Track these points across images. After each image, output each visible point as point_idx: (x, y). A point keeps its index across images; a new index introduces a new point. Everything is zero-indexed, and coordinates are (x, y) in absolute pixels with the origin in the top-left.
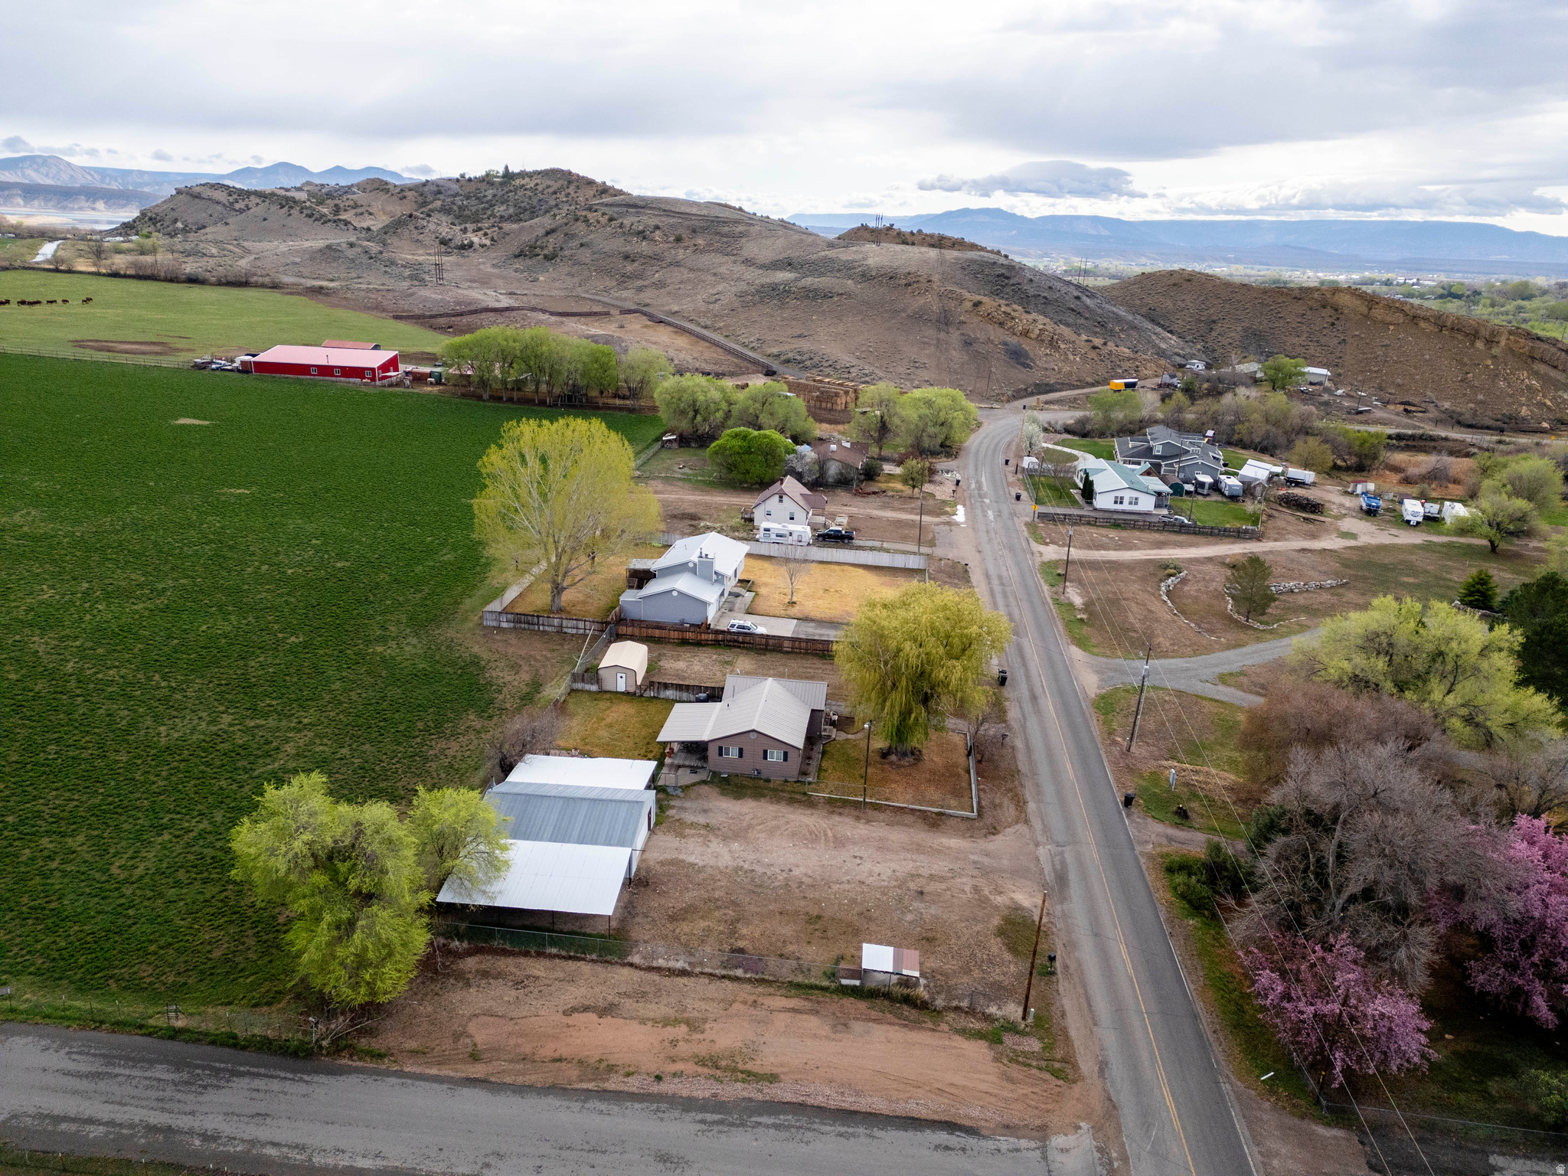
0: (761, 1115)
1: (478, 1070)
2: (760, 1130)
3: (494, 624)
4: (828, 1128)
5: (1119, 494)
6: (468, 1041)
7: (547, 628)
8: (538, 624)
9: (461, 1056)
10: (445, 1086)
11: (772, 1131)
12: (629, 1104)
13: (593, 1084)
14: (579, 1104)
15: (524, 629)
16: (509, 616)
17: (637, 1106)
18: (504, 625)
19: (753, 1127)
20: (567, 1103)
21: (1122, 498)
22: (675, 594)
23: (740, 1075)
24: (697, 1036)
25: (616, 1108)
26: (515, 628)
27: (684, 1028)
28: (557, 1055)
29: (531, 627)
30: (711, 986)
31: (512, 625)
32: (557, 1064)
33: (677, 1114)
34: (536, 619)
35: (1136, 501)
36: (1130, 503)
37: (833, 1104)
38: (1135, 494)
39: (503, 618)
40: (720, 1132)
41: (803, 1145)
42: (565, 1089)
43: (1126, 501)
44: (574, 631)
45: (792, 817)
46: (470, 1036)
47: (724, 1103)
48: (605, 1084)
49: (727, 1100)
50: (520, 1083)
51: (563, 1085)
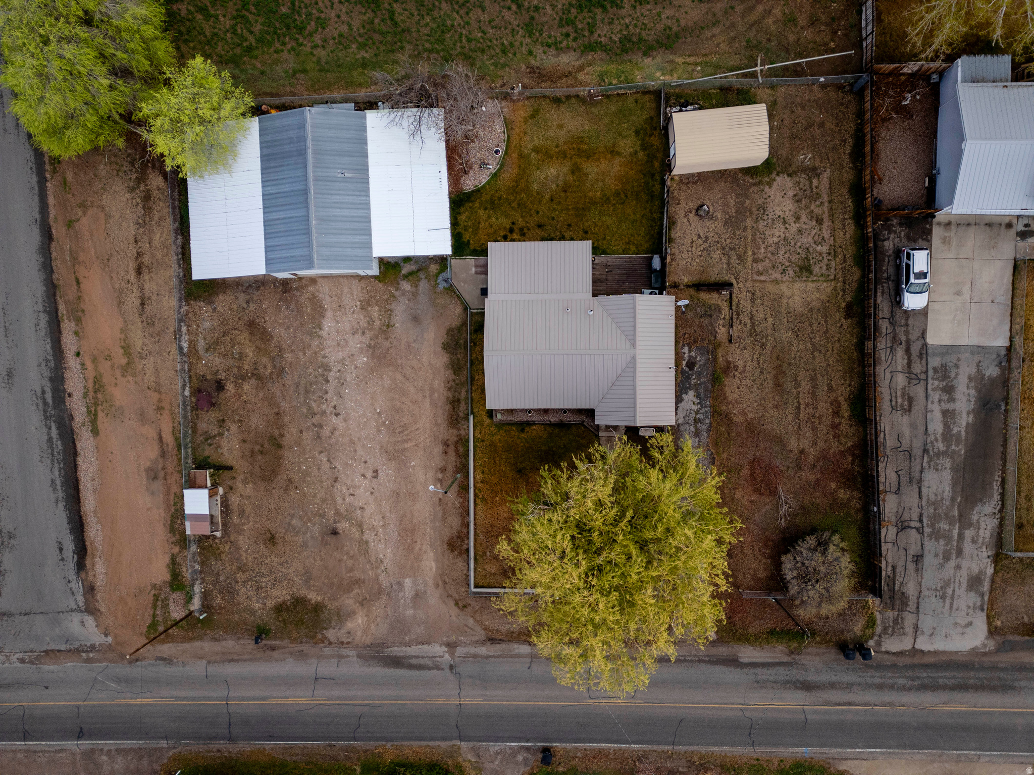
0: (58, 429)
1: (58, 230)
2: (45, 430)
4: (57, 473)
9: (68, 214)
10: (37, 216)
11: (46, 438)
12: (49, 341)
13: (65, 312)
17: (48, 347)
19: (46, 425)
20: (40, 300)
23: (93, 409)
25: (43, 334)
28: (81, 280)
30: (174, 373)
32: (75, 283)
33: (47, 373)
41: (39, 458)
42: (54, 295)
45: (428, 406)
47: (64, 402)
48: (66, 321)
49: (67, 404)
50: (54, 264)
51: (58, 293)
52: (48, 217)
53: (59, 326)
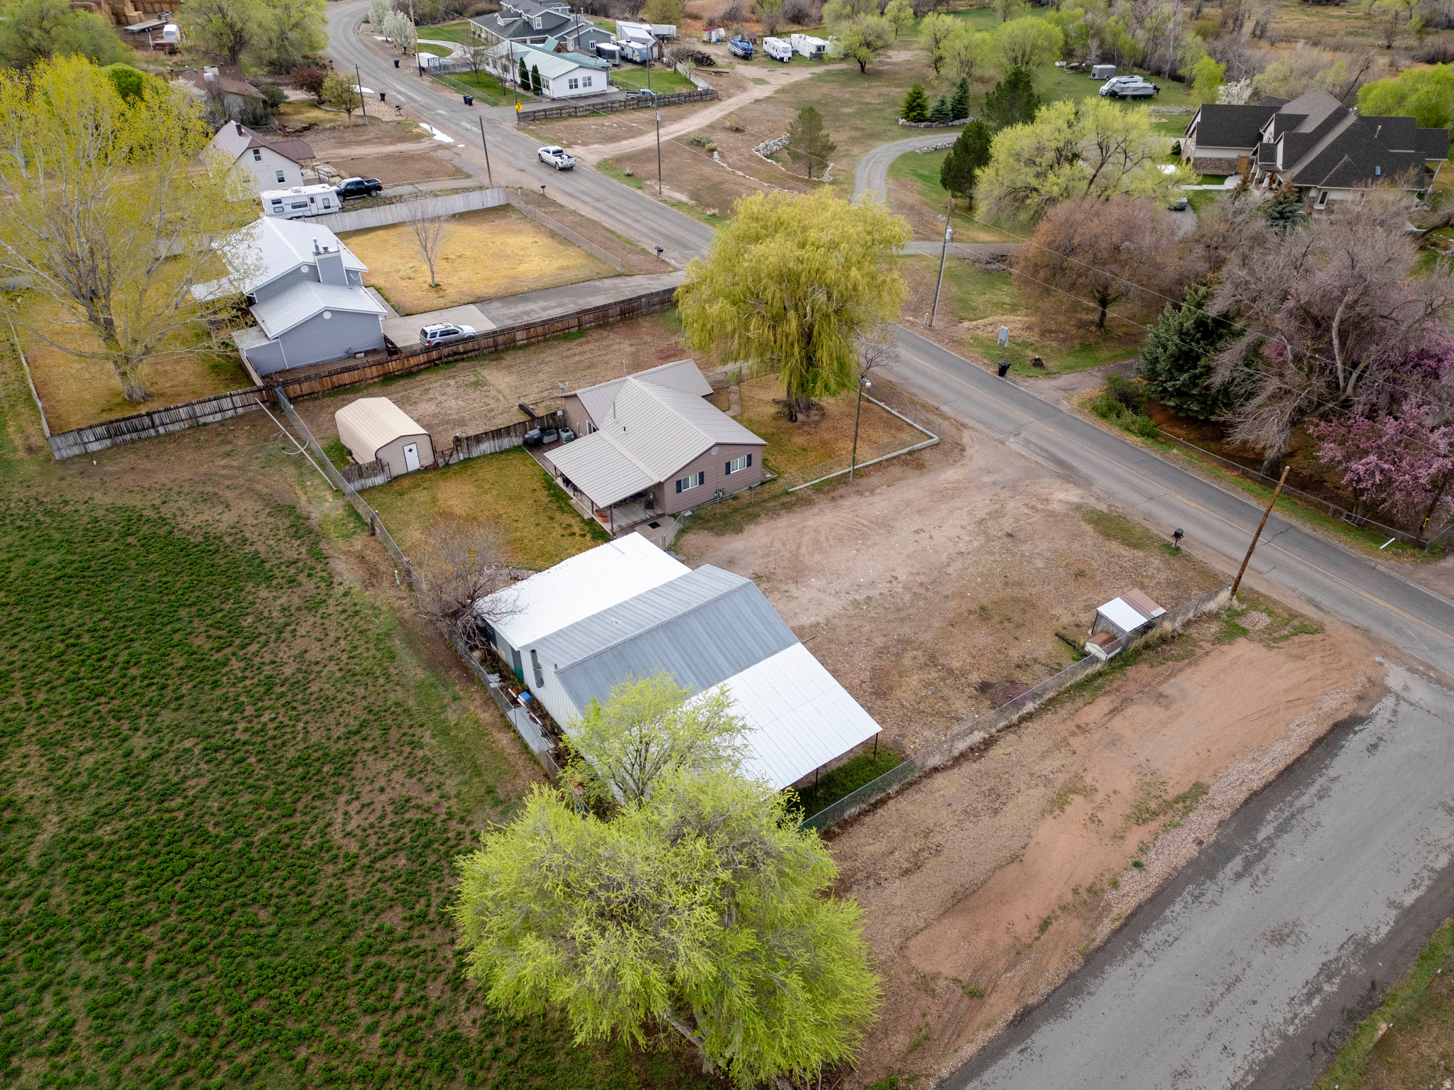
0: (1256, 830)
1: (1001, 1008)
2: (1279, 843)
3: (76, 451)
4: (1305, 800)
5: (572, 76)
6: (942, 983)
7: (171, 428)
8: (154, 426)
9: (963, 1006)
10: (1013, 1054)
11: (1286, 837)
12: (1168, 913)
13: (1106, 921)
14: (1138, 955)
15: (133, 441)
16: (99, 430)
17: (1177, 907)
18: (95, 447)
19: (1272, 846)
20: (1130, 962)
21: (576, 80)
22: (327, 316)
23: (1180, 805)
24: (1099, 798)
25: (1169, 927)
26: (114, 445)
27: (1077, 799)
28: (1036, 921)
29: (143, 435)
30: (1025, 738)
31: (108, 442)
32: (1051, 929)
33: (1211, 886)
34: (147, 421)
35: (588, 82)
36: (585, 85)
37: (1269, 773)
38: (587, 73)
39: (88, 436)
40: (1265, 872)
41: (1319, 829)
42: (1099, 949)
43: (580, 83)
44: (218, 417)
45: (811, 522)
46: (936, 976)
47: (1216, 843)
48: (1116, 911)
49: (1213, 838)
50: (1059, 981)
51: (1091, 947)
52: (998, 1037)
53: (1133, 915)
